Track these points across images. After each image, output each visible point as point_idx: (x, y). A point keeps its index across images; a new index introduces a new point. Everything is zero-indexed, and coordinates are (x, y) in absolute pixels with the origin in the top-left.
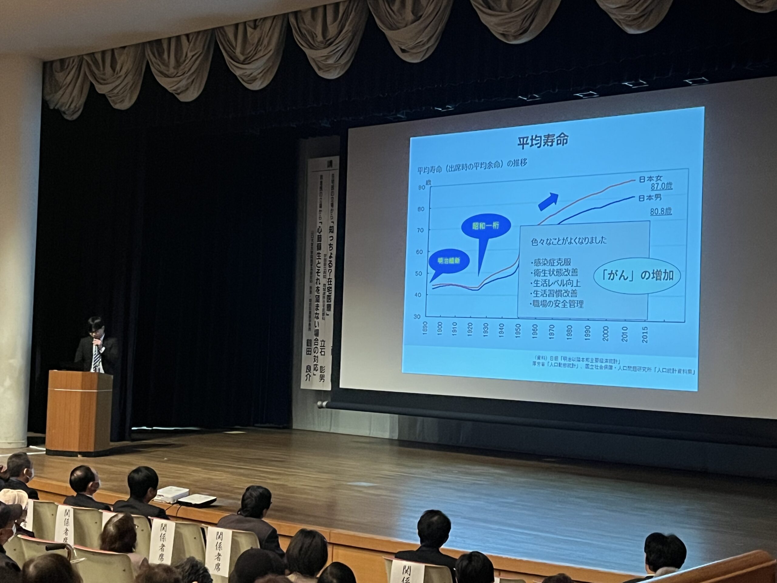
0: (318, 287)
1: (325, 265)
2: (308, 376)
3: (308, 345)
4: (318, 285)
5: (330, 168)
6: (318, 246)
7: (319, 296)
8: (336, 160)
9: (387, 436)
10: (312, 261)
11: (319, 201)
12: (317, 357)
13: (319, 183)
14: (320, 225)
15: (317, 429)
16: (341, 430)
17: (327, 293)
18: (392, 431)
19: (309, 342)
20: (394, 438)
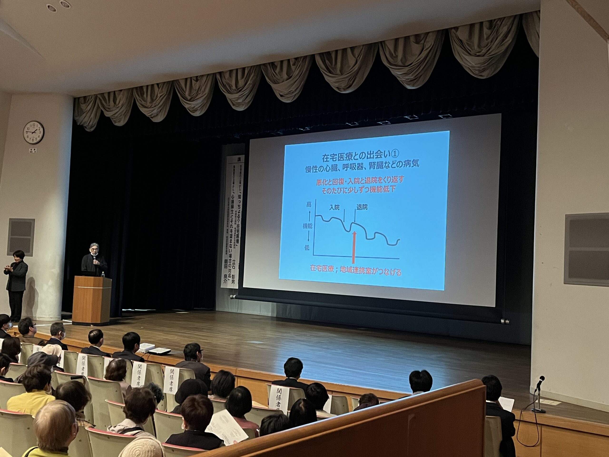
0: (231, 230)
1: (236, 217)
2: (225, 280)
3: (225, 263)
4: (232, 229)
5: (239, 162)
6: (232, 206)
7: (232, 235)
8: (243, 157)
9: (270, 315)
10: (228, 214)
11: (232, 180)
12: (231, 270)
13: (233, 170)
14: (233, 194)
15: (230, 311)
16: (243, 312)
17: (237, 233)
18: (273, 312)
19: (226, 261)
20: (274, 316)
